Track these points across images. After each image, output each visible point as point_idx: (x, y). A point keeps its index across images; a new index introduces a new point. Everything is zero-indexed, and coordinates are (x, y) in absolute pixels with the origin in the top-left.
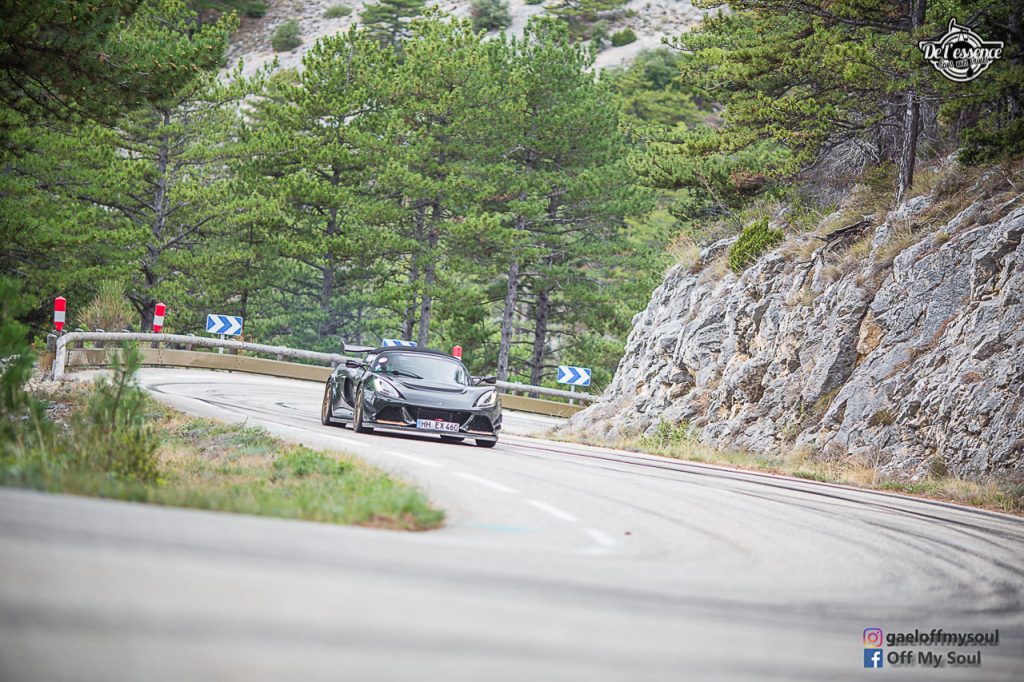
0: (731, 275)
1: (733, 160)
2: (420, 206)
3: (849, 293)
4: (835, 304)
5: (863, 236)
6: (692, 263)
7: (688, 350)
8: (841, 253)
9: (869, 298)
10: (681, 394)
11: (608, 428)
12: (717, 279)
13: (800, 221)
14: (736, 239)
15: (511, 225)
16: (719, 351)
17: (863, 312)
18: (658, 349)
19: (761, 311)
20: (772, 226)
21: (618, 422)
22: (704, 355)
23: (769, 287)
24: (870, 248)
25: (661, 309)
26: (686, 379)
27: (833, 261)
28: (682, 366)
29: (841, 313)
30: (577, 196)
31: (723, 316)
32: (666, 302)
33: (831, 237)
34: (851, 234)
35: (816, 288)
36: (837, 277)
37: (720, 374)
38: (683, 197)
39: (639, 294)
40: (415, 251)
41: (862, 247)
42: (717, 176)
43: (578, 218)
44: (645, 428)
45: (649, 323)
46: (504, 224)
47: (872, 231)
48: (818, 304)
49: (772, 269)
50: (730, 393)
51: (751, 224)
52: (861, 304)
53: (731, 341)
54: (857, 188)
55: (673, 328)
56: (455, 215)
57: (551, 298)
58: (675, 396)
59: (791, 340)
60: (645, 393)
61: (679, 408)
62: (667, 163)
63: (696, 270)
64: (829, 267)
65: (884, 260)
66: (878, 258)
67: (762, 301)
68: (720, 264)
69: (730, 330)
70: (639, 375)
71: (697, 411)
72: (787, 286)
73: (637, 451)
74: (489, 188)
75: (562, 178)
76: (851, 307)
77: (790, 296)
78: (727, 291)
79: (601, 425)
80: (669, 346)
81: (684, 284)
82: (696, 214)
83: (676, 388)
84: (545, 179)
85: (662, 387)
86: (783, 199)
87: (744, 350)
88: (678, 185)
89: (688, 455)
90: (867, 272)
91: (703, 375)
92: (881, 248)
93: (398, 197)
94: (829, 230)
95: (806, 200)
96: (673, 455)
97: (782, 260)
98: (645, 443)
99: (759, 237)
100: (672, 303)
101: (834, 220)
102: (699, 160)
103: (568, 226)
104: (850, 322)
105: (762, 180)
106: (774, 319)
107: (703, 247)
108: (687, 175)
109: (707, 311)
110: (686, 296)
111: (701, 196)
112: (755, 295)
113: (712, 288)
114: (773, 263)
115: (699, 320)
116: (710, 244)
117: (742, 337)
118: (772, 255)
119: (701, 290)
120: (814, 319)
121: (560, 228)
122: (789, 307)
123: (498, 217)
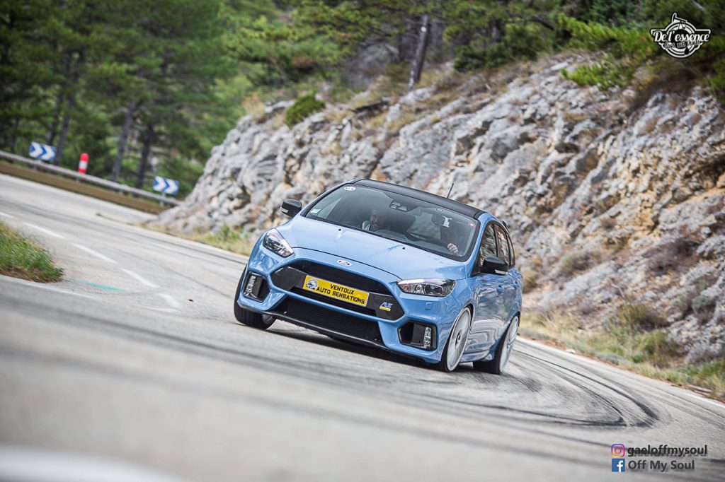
0: (285, 128)
1: (297, 47)
2: (69, 52)
3: (366, 150)
4: (356, 157)
5: (381, 112)
6: (259, 116)
7: (247, 177)
8: (364, 122)
9: (380, 156)
10: (241, 207)
11: (186, 225)
12: (275, 129)
13: (338, 96)
14: (292, 103)
15: (133, 73)
16: (270, 180)
17: (374, 165)
18: (228, 174)
19: (303, 156)
20: (319, 97)
21: (193, 220)
22: (260, 182)
23: (311, 139)
24: (385, 121)
25: (234, 146)
26: (245, 198)
27: (358, 127)
28: (243, 188)
29: (360, 164)
30: (183, 59)
31: (276, 157)
32: (237, 141)
33: (359, 110)
34: (372, 110)
35: (343, 144)
36: (359, 138)
37: (269, 196)
38: (258, 69)
39: (219, 134)
40: (63, 84)
41: (379, 119)
42: (284, 58)
43: (182, 74)
44: (211, 228)
45: (223, 155)
46: (129, 72)
47: (388, 110)
48: (343, 155)
49: (314, 128)
50: (275, 210)
51: (303, 94)
52: (374, 159)
53: (280, 173)
54: (381, 78)
55: (241, 160)
56: (94, 62)
57: (156, 129)
58: (236, 208)
59: (322, 179)
60: (215, 203)
61: (238, 217)
62: (250, 44)
63: (262, 121)
64: (355, 131)
65: (394, 130)
66: (390, 128)
67: (305, 149)
68: (280, 118)
69: (280, 167)
70: (212, 191)
71: (250, 221)
72: (324, 140)
73: (204, 243)
74: (121, 46)
75: (175, 45)
76: (366, 161)
77: (325, 147)
78: (281, 139)
79: (180, 223)
80: (235, 173)
81: (251, 130)
82: (265, 82)
83: (236, 202)
84: (162, 44)
85: (228, 201)
86: (329, 79)
87: (288, 181)
88: (256, 60)
89: (240, 250)
90: (381, 138)
91: (257, 196)
92: (393, 122)
93: (54, 43)
94: (359, 105)
95: (345, 82)
96: (229, 250)
97: (323, 122)
98: (210, 239)
99: (309, 104)
100: (241, 143)
101: (363, 98)
102: (273, 45)
103: (174, 80)
104: (364, 171)
105: (316, 64)
106: (312, 163)
107: (268, 105)
108: (263, 54)
109: (266, 150)
110: (252, 139)
111: (271, 70)
112: (300, 144)
113: (271, 135)
114: (316, 124)
115: (260, 157)
116: (273, 104)
117: (288, 173)
118: (317, 117)
119: (263, 136)
120: (340, 166)
121: (168, 80)
122: (324, 155)
123: (125, 67)
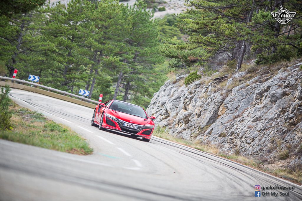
0: (184, 86)
1: (190, 52)
2: (96, 51)
3: (218, 97)
4: (213, 99)
5: (224, 80)
6: (174, 81)
7: (168, 106)
8: (217, 85)
9: (224, 99)
10: (165, 119)
12: (180, 86)
13: (207, 73)
14: (187, 75)
15: (122, 61)
16: (178, 108)
17: (221, 103)
18: (160, 104)
19: (192, 98)
20: (198, 73)
22: (173, 108)
23: (195, 91)
24: (226, 85)
25: (163, 92)
26: (167, 115)
27: (215, 87)
28: (166, 110)
29: (215, 102)
30: (143, 55)
31: (180, 98)
32: (164, 91)
33: (215, 80)
34: (221, 79)
35: (209, 93)
36: (215, 92)
37: (177, 114)
38: (174, 61)
39: (157, 87)
40: (93, 65)
41: (223, 84)
42: (184, 56)
43: (142, 62)
45: (158, 96)
46: (120, 61)
47: (227, 80)
48: (208, 99)
49: (197, 86)
50: (179, 120)
51: (192, 72)
52: (221, 101)
53: (182, 105)
54: (224, 66)
55: (165, 99)
56: (106, 56)
57: (131, 83)
58: (163, 119)
59: (199, 108)
61: (164, 123)
62: (170, 50)
63: (174, 83)
64: (213, 88)
65: (230, 89)
66: (228, 88)
67: (192, 95)
68: (182, 82)
69: (182, 102)
70: (154, 111)
71: (169, 124)
72: (201, 92)
74: (117, 50)
75: (139, 49)
76: (218, 101)
77: (201, 95)
78: (183, 91)
80: (163, 104)
81: (170, 86)
82: (176, 66)
83: (164, 116)
84: (134, 49)
85: (160, 116)
86: (203, 66)
87: (185, 108)
88: (173, 57)
89: (165, 137)
90: (224, 92)
91: (172, 114)
92: (229, 85)
93: (90, 48)
94: (215, 77)
95: (209, 67)
96: (160, 137)
97: (200, 84)
99: (194, 76)
100: (166, 91)
101: (217, 75)
102: (180, 51)
103: (139, 64)
104: (217, 105)
105: (198, 59)
106: (195, 101)
107: (177, 76)
108: (176, 55)
109: (176, 95)
110: (171, 90)
111: (179, 61)
112: (191, 93)
113: (178, 89)
114: (197, 85)
115: (173, 98)
116: (179, 76)
117: (185, 105)
118: (197, 82)
119: (175, 89)
120: (207, 103)
121: (136, 64)
122: (200, 98)
123: (119, 58)
